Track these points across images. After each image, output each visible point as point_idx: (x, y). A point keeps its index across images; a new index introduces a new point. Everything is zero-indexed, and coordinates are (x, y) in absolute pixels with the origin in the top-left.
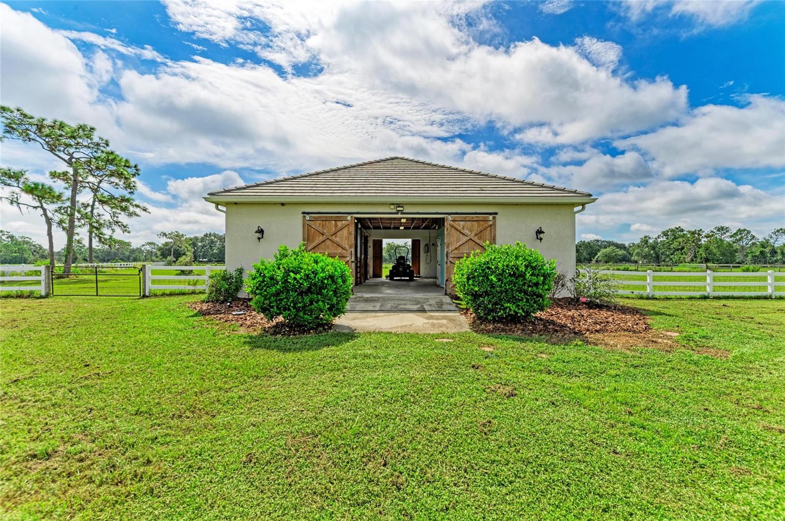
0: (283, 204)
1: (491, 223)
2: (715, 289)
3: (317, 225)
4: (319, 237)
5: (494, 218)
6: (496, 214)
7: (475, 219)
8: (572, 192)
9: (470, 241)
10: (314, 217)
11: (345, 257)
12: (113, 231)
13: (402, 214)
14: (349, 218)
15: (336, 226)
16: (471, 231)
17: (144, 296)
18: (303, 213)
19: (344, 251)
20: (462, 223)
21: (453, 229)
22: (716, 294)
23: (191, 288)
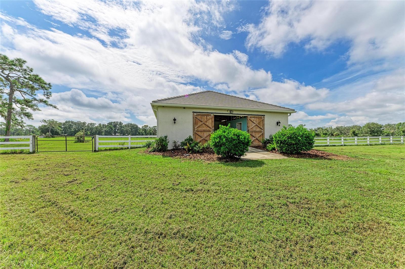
0: (184, 108)
1: (263, 119)
2: (330, 143)
3: (199, 117)
4: (200, 122)
5: (264, 117)
6: (265, 115)
7: (258, 117)
8: (288, 109)
9: (256, 126)
10: (198, 114)
11: (211, 131)
12: (22, 118)
13: (232, 114)
14: (212, 115)
15: (207, 118)
16: (256, 122)
17: (95, 151)
18: (193, 112)
19: (210, 129)
20: (253, 119)
21: (250, 121)
22: (331, 144)
23: (121, 146)
